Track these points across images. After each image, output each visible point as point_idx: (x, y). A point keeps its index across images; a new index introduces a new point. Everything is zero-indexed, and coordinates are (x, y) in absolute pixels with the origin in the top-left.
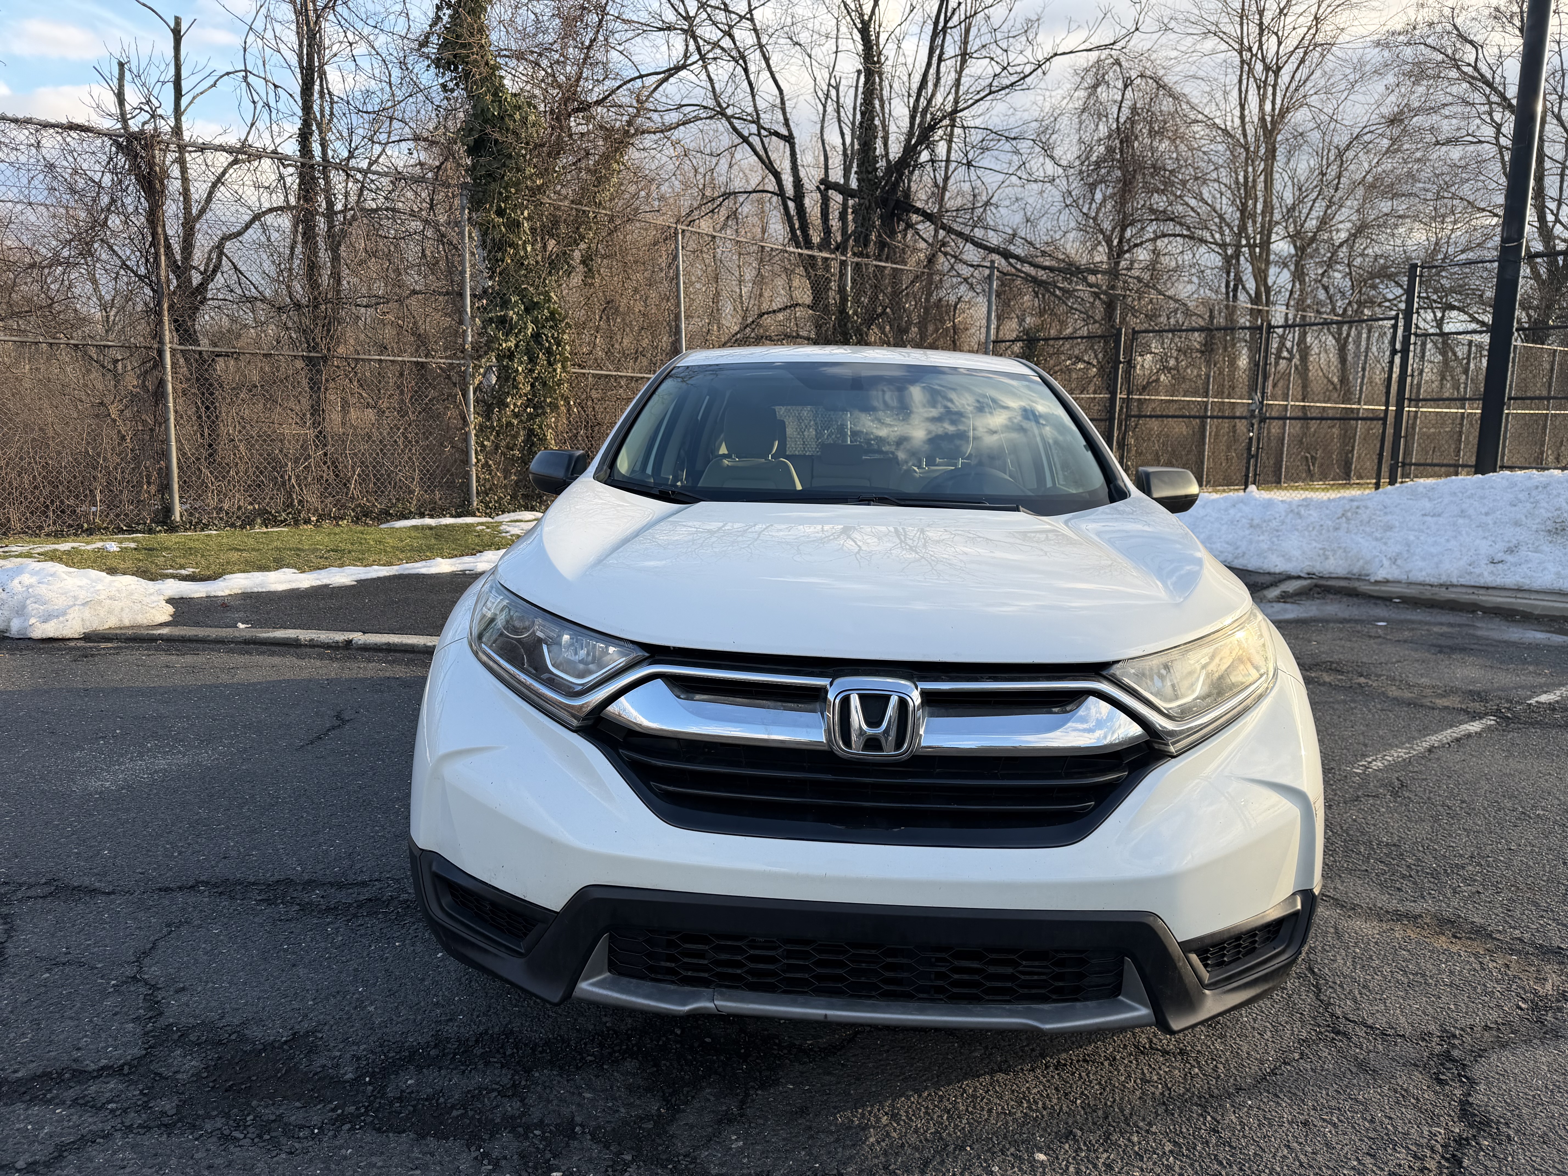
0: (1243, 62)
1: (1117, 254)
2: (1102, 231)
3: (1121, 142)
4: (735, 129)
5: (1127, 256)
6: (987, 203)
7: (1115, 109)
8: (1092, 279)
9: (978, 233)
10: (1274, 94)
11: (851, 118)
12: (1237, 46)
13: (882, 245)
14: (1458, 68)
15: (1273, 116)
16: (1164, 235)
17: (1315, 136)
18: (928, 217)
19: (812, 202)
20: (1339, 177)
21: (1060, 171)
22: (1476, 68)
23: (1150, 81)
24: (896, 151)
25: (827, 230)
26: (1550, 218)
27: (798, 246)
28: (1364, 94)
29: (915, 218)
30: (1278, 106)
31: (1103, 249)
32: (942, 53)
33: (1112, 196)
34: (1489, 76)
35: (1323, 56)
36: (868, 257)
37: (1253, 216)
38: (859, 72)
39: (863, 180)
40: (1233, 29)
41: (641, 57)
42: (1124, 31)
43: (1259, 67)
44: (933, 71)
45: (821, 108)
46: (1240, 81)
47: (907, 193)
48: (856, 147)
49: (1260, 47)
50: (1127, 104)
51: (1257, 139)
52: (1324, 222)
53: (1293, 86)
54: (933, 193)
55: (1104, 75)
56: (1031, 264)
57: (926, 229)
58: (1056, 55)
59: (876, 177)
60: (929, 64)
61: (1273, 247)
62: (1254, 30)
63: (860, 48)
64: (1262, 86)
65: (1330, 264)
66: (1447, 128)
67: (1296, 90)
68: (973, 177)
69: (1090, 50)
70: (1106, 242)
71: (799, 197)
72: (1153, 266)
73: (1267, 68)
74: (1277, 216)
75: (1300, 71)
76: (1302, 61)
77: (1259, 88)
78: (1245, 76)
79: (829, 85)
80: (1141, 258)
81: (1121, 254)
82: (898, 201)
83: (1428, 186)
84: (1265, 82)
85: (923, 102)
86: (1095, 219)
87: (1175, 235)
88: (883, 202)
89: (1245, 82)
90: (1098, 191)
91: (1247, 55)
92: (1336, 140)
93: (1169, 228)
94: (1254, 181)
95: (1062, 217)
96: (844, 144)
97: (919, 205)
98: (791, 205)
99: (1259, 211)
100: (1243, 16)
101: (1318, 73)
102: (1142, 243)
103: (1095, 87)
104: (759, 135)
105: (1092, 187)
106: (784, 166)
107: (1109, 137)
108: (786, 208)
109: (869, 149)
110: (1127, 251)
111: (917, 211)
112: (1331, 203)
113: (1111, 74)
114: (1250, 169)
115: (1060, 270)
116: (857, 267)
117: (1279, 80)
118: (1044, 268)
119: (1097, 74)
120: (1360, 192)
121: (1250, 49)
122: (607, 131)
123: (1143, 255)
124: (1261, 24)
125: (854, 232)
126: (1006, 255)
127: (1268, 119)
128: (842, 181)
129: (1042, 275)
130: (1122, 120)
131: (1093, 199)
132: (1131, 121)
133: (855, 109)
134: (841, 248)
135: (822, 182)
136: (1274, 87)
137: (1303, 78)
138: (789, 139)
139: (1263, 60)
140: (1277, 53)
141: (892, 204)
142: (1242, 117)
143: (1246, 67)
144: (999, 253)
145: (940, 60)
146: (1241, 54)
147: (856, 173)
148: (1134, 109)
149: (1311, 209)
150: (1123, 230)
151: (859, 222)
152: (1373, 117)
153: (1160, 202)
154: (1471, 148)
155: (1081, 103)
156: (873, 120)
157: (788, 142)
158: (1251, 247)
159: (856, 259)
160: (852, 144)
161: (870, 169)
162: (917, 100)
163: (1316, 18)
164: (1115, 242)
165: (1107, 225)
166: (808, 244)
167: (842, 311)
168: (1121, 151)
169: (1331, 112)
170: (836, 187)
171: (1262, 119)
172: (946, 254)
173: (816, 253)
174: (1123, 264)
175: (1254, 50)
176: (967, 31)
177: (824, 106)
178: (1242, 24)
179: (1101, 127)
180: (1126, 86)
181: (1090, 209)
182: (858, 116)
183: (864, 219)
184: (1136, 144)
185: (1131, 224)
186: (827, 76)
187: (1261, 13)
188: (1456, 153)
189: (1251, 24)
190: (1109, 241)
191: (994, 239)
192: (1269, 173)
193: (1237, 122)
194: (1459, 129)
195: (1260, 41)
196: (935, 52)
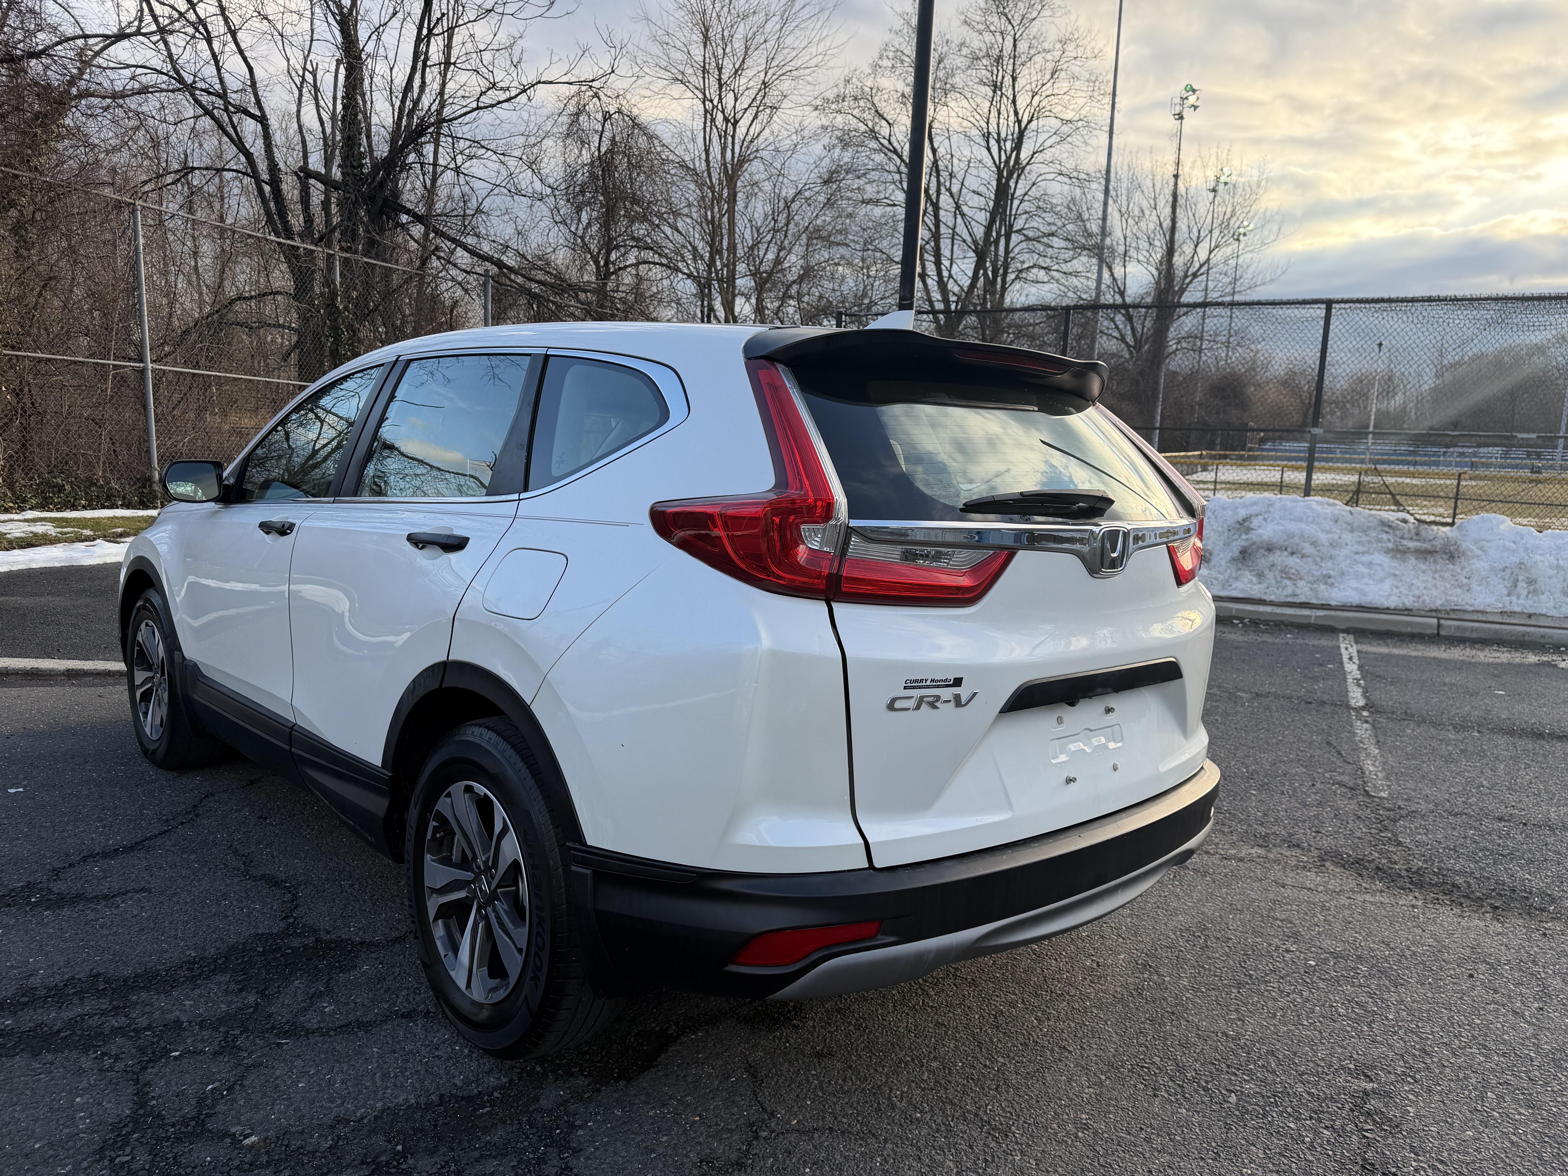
0: (706, 111)
1: (604, 274)
2: (589, 251)
3: (603, 170)
4: (197, 101)
5: (613, 277)
6: (479, 211)
7: (596, 138)
8: (582, 296)
9: (470, 240)
10: (733, 144)
11: (331, 108)
12: (700, 96)
13: (371, 243)
14: (877, 139)
15: (732, 165)
16: (645, 262)
17: (767, 186)
18: (418, 218)
19: (290, 188)
20: (787, 225)
21: (549, 191)
22: (889, 141)
23: (627, 119)
24: (382, 150)
25: (309, 220)
26: (945, 274)
27: (277, 234)
28: (805, 154)
29: (404, 218)
30: (736, 155)
31: (592, 267)
32: (427, 59)
33: (597, 219)
34: (899, 150)
35: (771, 117)
36: (356, 252)
37: (719, 252)
38: (339, 62)
39: (349, 175)
40: (697, 81)
41: (82, 13)
42: (601, 72)
43: (720, 117)
44: (418, 76)
45: (296, 92)
46: (705, 128)
47: (396, 193)
48: (338, 138)
49: (720, 99)
50: (608, 134)
51: (721, 183)
52: (778, 261)
53: (749, 138)
54: (423, 196)
55: (585, 106)
56: (523, 276)
57: (417, 230)
58: (539, 82)
59: (362, 173)
60: (414, 69)
61: (738, 282)
62: (715, 86)
63: (339, 39)
64: (723, 136)
65: (786, 297)
66: (870, 191)
67: (751, 142)
68: (462, 182)
69: (571, 84)
70: (595, 262)
71: (275, 182)
72: (637, 290)
73: (726, 120)
74: (740, 252)
75: (753, 126)
76: (756, 117)
77: (720, 136)
78: (709, 124)
79: (304, 69)
80: (626, 281)
81: (608, 275)
82: (386, 201)
83: (856, 239)
84: (725, 132)
85: (409, 104)
86: (582, 238)
87: (655, 264)
88: (371, 198)
89: (708, 129)
90: (584, 213)
91: (709, 105)
92: (784, 194)
93: (649, 255)
94: (720, 219)
95: (551, 234)
96: (324, 132)
97: (409, 205)
98: (267, 188)
99: (725, 246)
100: (705, 71)
101: (767, 132)
102: (626, 267)
103: (578, 114)
104: (226, 110)
105: (579, 210)
106: (257, 148)
107: (592, 162)
108: (261, 191)
109: (354, 144)
110: (613, 273)
111: (408, 212)
112: (781, 248)
113: (591, 106)
114: (716, 209)
115: (552, 286)
116: (346, 262)
117: (738, 130)
118: (538, 282)
119: (578, 103)
120: (804, 239)
121: (711, 101)
122: (45, 91)
123: (627, 279)
124: (720, 80)
125: (339, 225)
126: (500, 264)
127: (729, 166)
128: (323, 171)
129: (535, 288)
130: (603, 150)
131: (579, 220)
132: (610, 151)
133: (335, 98)
134: (324, 239)
135: (302, 169)
136: (733, 137)
137: (757, 131)
138: (262, 120)
139: (723, 112)
140: (734, 107)
141: (380, 202)
142: (707, 161)
143: (709, 116)
144: (493, 263)
145: (425, 66)
146: (704, 103)
147: (339, 166)
148: (613, 139)
149: (767, 250)
150: (608, 253)
151: (346, 216)
152: (812, 175)
153: (640, 230)
154: (889, 209)
155: (565, 128)
156: (356, 115)
157: (261, 122)
158: (720, 281)
159: (345, 255)
160: (333, 133)
161: (355, 164)
162: (403, 101)
163: (764, 83)
164: (602, 263)
165: (594, 248)
166: (288, 233)
167: (331, 304)
168: (604, 179)
169: (779, 167)
170: (317, 176)
171: (724, 164)
172: (439, 258)
173: (297, 243)
174: (610, 285)
175: (715, 102)
176: (450, 38)
177: (300, 91)
178: (704, 78)
179: (584, 152)
180: (605, 120)
181: (577, 229)
182: (339, 107)
183: (350, 212)
184: (617, 175)
185: (617, 247)
186: (301, 61)
187: (720, 70)
188: (878, 211)
189: (711, 79)
190: (597, 263)
191: (486, 248)
192: (731, 212)
193: (704, 164)
194: (878, 192)
195: (720, 95)
196: (420, 58)
